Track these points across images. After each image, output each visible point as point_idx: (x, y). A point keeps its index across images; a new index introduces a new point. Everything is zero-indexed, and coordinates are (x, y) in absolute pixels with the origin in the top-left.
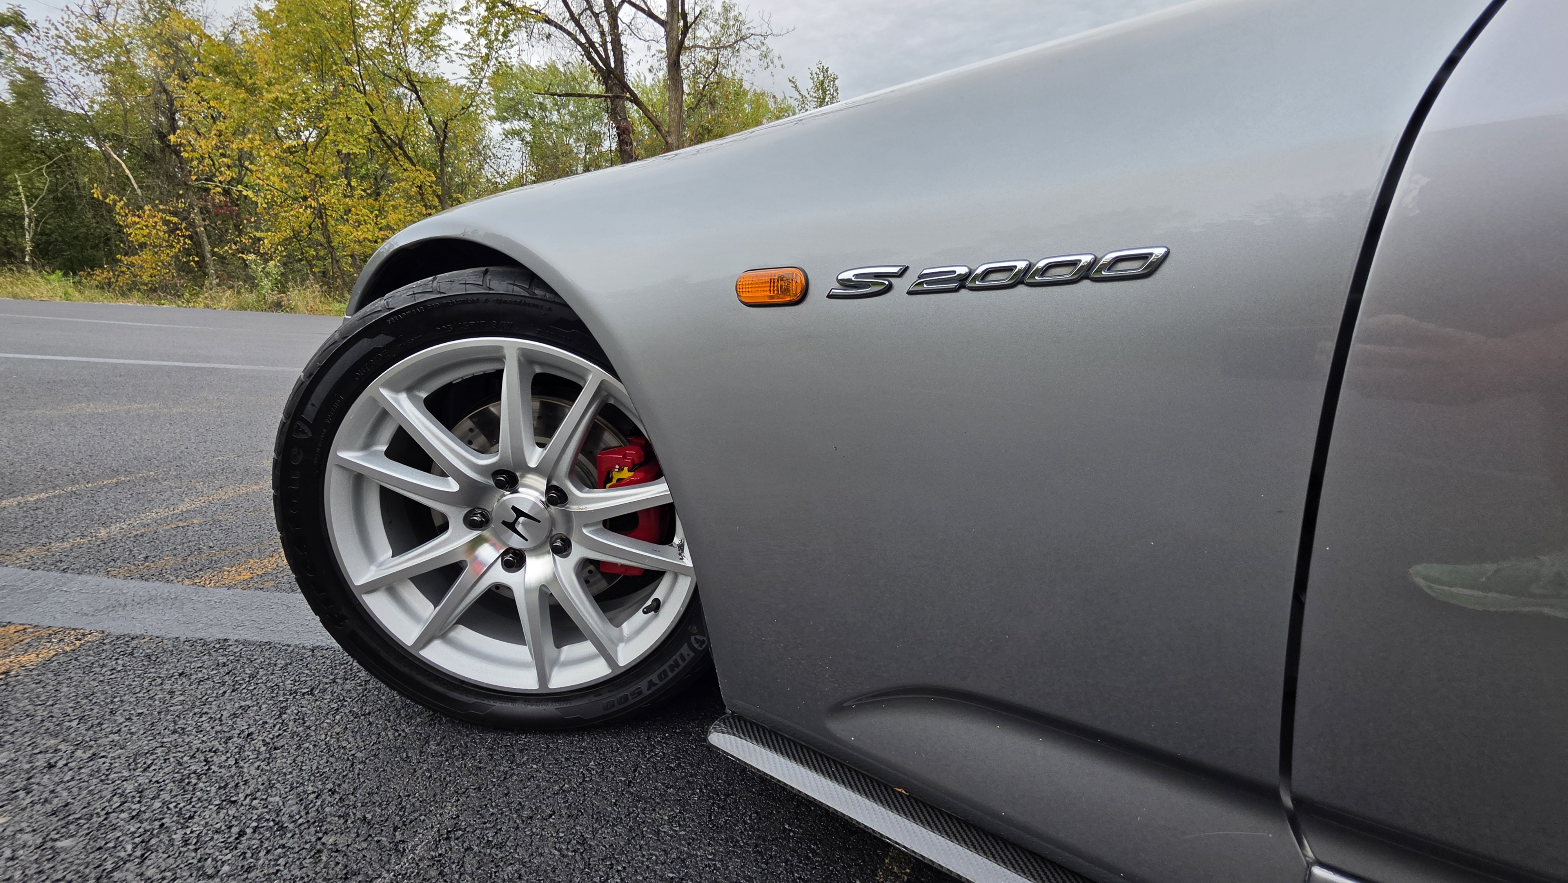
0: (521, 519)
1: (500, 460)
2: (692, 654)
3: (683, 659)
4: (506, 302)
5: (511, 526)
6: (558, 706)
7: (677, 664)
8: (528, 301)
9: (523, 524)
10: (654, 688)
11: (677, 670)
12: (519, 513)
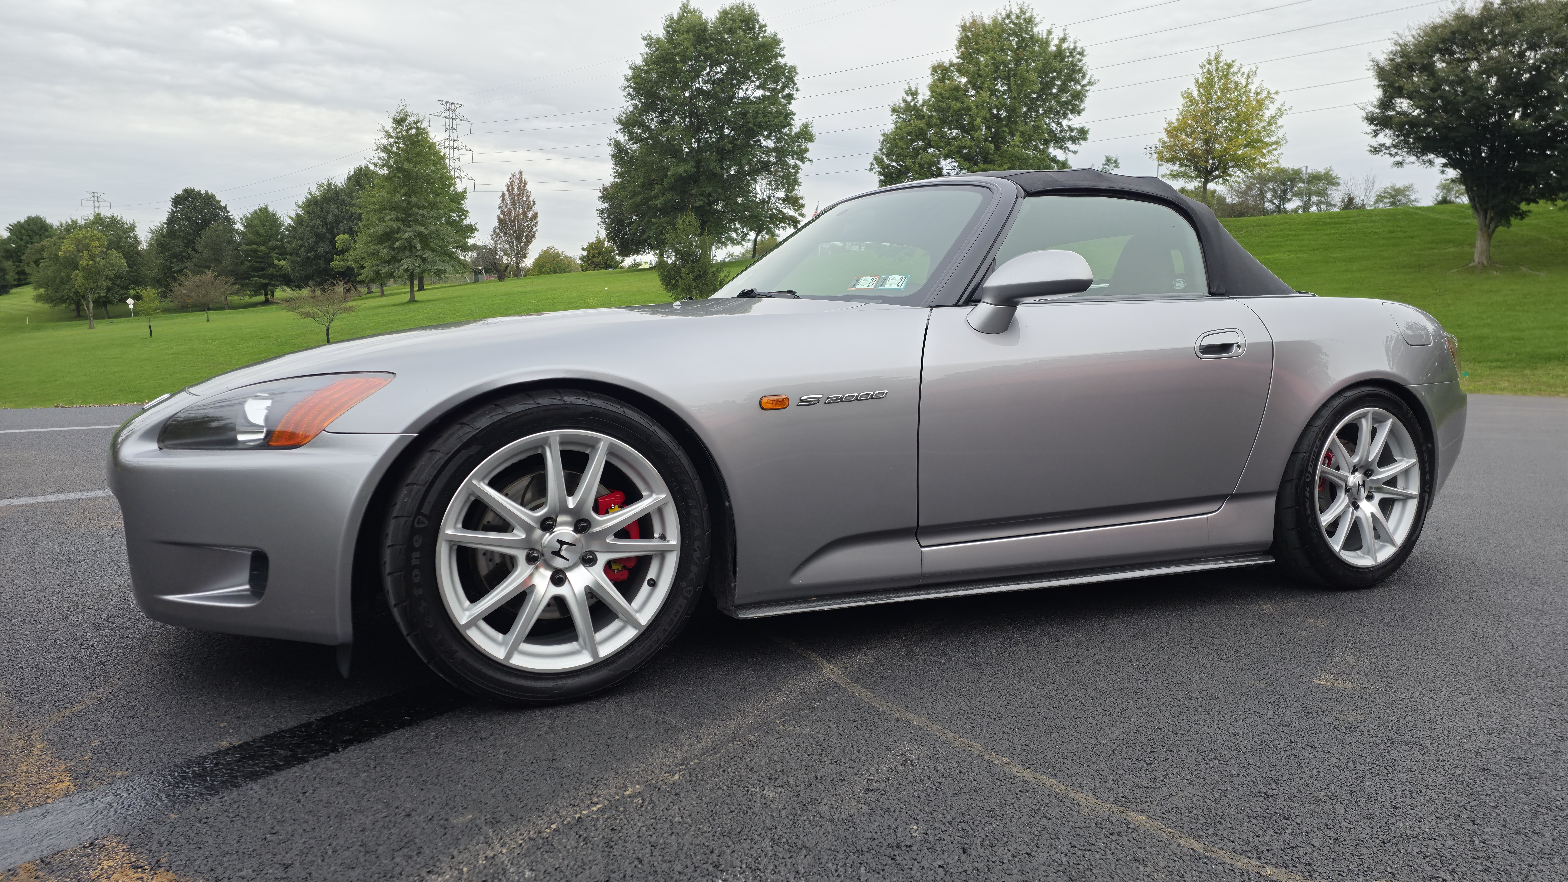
0: (564, 547)
1: (548, 510)
2: (686, 601)
3: (681, 607)
4: (550, 410)
5: (557, 554)
6: (609, 668)
7: (678, 612)
8: (563, 406)
9: (566, 549)
10: (667, 633)
11: (678, 615)
12: (562, 543)
